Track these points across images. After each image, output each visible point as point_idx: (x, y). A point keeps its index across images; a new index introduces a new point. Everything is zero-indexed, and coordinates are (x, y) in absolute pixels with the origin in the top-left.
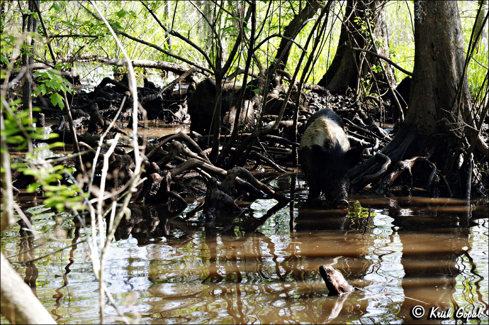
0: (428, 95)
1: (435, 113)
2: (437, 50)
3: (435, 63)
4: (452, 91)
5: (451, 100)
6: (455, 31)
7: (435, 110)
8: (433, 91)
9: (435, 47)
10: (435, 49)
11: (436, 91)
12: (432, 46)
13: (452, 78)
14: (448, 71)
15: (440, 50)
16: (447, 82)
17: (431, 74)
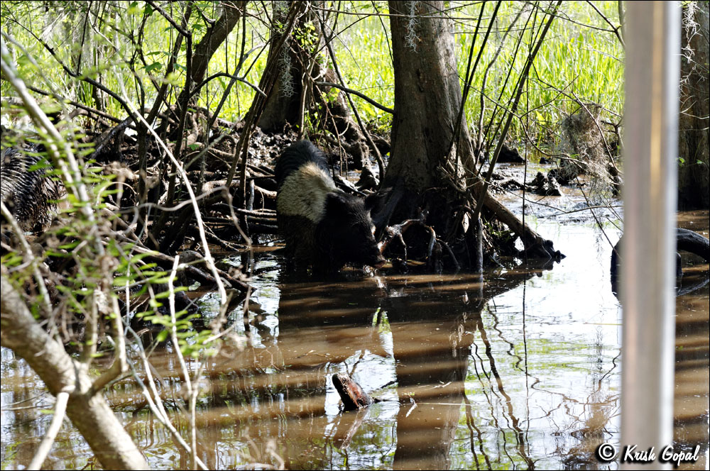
0: (417, 138)
1: (426, 161)
2: (424, 79)
3: (422, 95)
4: (447, 131)
5: (446, 143)
6: (446, 53)
7: (426, 156)
8: (423, 132)
9: (421, 74)
10: (421, 77)
11: (426, 132)
12: (418, 74)
13: (446, 114)
14: (441, 105)
15: (428, 79)
16: (440, 119)
17: (418, 110)
